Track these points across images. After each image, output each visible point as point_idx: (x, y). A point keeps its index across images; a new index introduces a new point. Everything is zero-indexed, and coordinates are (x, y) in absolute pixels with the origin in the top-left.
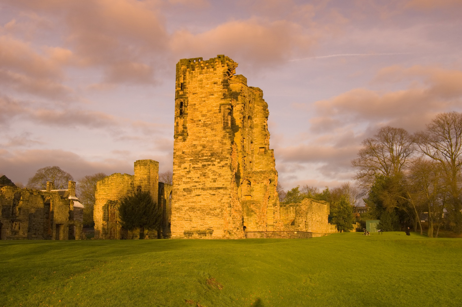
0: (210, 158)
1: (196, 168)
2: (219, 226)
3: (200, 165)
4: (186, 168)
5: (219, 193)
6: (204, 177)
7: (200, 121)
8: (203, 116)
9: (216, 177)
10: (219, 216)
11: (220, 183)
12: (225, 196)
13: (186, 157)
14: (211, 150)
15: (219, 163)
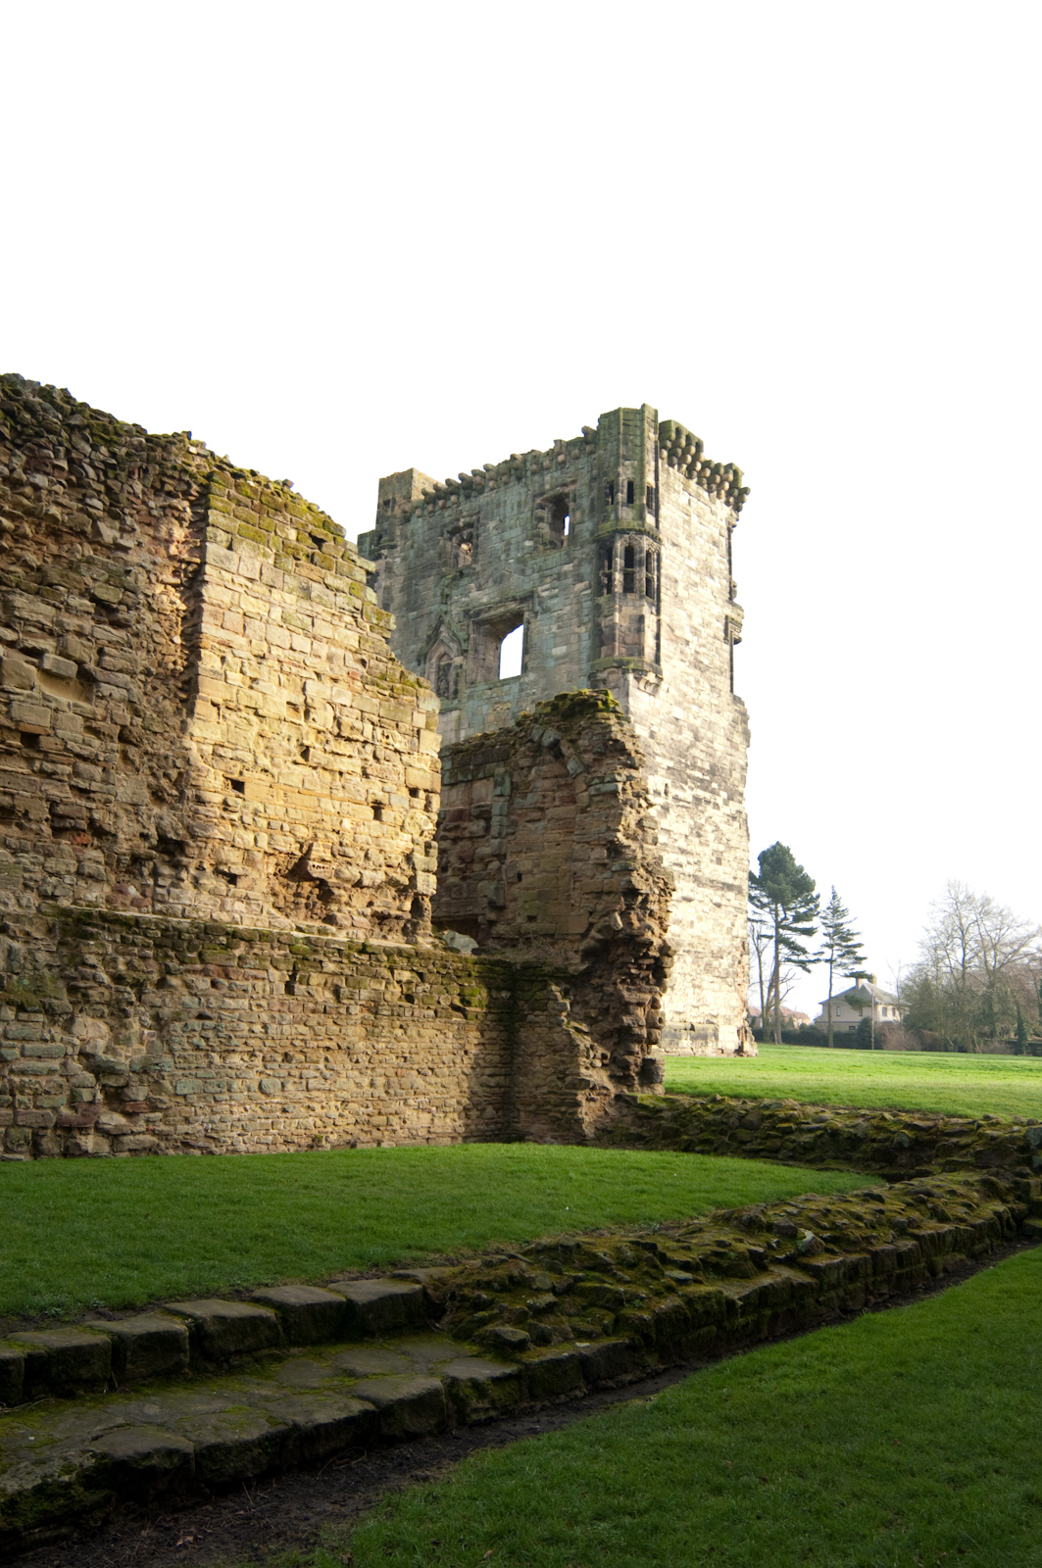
0: (707, 778)
1: (681, 803)
2: (729, 1013)
3: (687, 795)
4: (659, 794)
5: (728, 903)
6: (697, 840)
7: (687, 643)
8: (695, 632)
9: (721, 848)
10: (730, 980)
11: (728, 870)
12: (740, 915)
13: (658, 752)
14: (711, 755)
15: (726, 803)
